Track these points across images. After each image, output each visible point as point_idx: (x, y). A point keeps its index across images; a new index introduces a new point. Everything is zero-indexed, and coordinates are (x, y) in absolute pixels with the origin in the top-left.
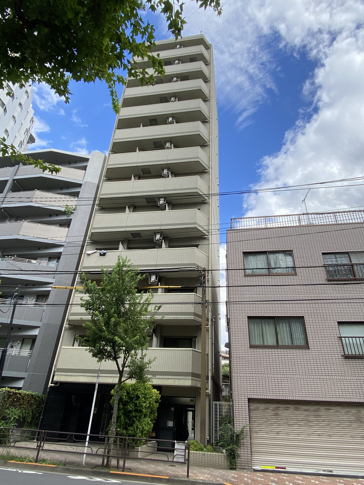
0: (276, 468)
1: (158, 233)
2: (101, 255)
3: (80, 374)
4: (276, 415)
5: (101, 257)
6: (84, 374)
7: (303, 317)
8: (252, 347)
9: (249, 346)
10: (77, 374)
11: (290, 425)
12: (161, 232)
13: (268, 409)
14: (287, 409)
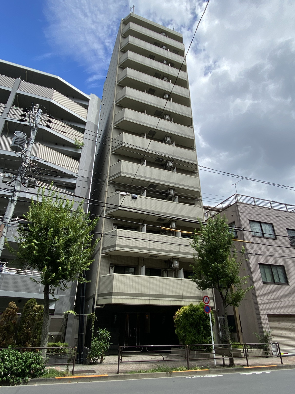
0: (284, 354)
1: (172, 189)
2: (133, 198)
3: (134, 297)
4: (279, 323)
5: (133, 199)
6: (138, 298)
7: (284, 266)
8: (264, 283)
9: (262, 283)
10: (131, 297)
11: (286, 329)
12: (174, 189)
13: (275, 320)
14: (283, 320)
